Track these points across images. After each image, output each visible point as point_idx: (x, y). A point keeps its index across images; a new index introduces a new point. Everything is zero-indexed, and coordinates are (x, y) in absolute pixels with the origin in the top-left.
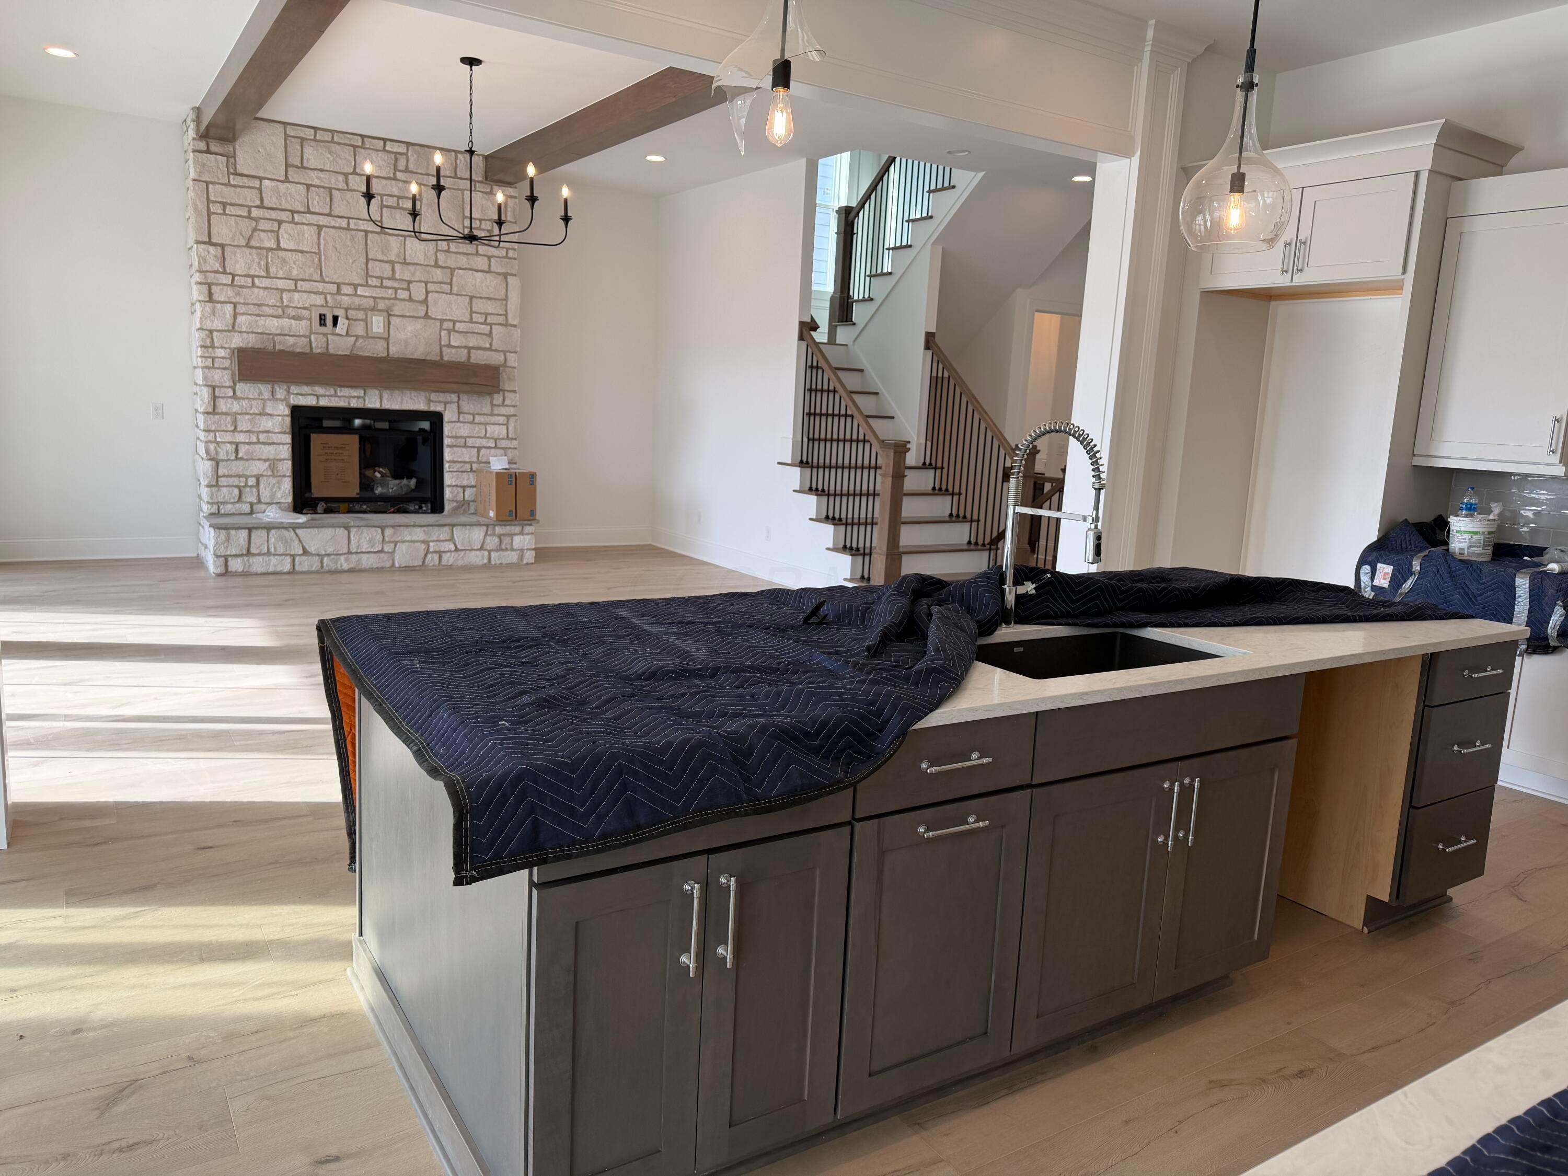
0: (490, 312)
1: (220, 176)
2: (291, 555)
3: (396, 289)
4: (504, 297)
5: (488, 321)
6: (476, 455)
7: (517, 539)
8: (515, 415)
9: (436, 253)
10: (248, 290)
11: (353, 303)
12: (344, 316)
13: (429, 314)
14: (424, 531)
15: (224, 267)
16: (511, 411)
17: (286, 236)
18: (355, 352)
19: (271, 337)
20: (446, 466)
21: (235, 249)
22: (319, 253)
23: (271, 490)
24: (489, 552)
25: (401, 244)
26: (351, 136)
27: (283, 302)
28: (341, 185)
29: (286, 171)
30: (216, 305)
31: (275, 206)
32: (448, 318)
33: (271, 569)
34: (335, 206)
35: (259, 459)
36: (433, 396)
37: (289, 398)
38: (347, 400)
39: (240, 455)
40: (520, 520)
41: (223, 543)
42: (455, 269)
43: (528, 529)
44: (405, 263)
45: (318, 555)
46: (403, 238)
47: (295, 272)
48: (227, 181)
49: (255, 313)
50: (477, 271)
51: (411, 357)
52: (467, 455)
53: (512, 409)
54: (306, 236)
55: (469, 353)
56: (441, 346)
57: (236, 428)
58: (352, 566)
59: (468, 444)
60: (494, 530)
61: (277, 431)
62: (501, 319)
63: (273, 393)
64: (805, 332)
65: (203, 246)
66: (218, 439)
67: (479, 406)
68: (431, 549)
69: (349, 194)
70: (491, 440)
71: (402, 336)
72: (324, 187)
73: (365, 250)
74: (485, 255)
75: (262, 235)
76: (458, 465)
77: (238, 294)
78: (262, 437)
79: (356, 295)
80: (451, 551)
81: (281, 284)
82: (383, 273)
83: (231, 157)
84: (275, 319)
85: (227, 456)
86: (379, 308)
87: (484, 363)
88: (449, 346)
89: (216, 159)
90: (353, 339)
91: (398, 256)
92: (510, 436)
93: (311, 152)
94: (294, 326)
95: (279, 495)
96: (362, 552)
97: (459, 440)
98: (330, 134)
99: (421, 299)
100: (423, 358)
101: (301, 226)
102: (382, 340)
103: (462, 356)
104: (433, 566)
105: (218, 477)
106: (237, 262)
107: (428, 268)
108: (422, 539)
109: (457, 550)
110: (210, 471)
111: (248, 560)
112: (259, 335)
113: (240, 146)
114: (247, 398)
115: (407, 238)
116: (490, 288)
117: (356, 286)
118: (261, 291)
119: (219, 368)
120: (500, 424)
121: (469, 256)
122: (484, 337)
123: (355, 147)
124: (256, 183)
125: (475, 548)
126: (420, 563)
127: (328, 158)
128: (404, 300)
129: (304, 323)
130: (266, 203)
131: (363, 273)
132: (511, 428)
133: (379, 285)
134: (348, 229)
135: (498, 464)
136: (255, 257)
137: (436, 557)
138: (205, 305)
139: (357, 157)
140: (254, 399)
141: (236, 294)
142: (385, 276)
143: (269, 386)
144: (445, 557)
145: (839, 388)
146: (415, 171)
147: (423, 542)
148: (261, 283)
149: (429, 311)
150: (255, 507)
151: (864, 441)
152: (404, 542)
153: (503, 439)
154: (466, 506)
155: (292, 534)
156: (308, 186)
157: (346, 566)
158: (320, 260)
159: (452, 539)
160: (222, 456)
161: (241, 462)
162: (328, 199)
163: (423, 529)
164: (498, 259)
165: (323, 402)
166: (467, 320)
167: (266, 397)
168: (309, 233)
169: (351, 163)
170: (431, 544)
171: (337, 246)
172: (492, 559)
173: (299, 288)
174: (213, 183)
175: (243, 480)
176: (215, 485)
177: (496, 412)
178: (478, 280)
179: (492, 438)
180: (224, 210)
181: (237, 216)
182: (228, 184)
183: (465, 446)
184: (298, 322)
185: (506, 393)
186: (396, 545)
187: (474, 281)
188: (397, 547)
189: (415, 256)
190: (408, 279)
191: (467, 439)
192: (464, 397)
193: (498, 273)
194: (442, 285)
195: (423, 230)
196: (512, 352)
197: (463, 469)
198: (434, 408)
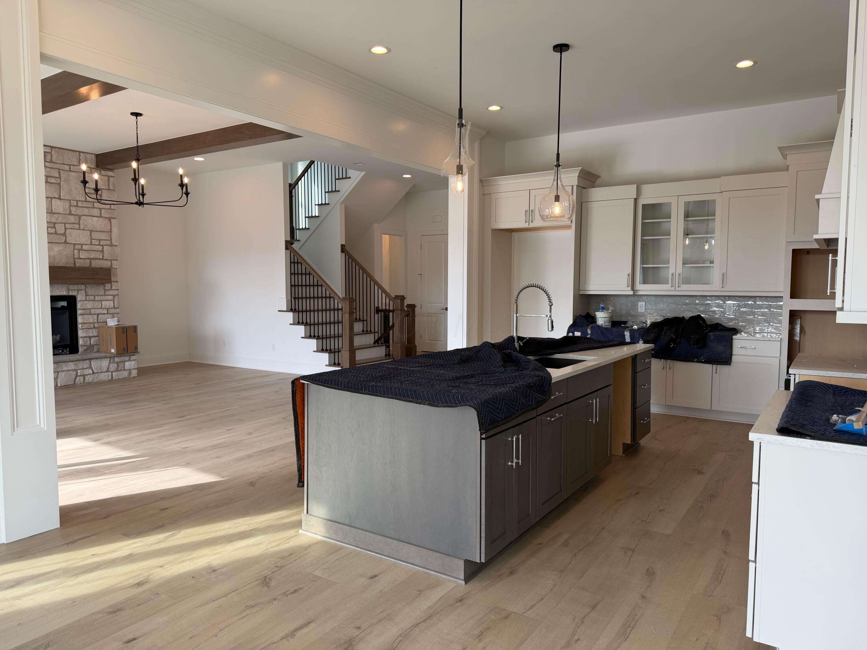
0: (102, 239)
4: (110, 230)
5: (101, 244)
6: (97, 318)
7: (127, 364)
8: (118, 295)
9: (70, 207)
13: (67, 241)
14: (75, 364)
16: (115, 293)
20: (80, 326)
24: (112, 372)
25: (49, 203)
32: (78, 243)
36: (71, 287)
40: (129, 353)
42: (81, 216)
43: (133, 358)
44: (52, 213)
46: (50, 199)
50: (94, 216)
51: (57, 265)
52: (91, 319)
53: (116, 291)
55: (91, 262)
56: (74, 259)
59: (91, 313)
60: (114, 360)
62: (108, 243)
64: (288, 245)
67: (97, 291)
68: (79, 374)
70: (105, 310)
74: (98, 208)
76: (87, 325)
80: (90, 374)
87: (99, 267)
88: (79, 258)
92: (116, 306)
97: (87, 310)
99: (62, 233)
100: (65, 266)
103: (87, 264)
104: (80, 383)
107: (66, 216)
108: (73, 369)
109: (93, 373)
115: (53, 199)
116: (102, 226)
120: (109, 300)
121: (89, 209)
122: (99, 252)
125: (104, 371)
126: (73, 383)
128: (52, 234)
132: (116, 302)
135: (112, 322)
137: (82, 378)
144: (87, 378)
145: (312, 272)
146: (56, 162)
147: (74, 370)
149: (67, 239)
151: (330, 297)
152: (63, 371)
153: (111, 308)
159: (90, 367)
163: (73, 363)
164: (106, 210)
166: (89, 244)
170: (79, 371)
172: (113, 376)
177: (107, 294)
178: (95, 222)
179: (105, 308)
183: (90, 314)
185: (112, 283)
186: (58, 374)
187: (92, 222)
188: (59, 374)
189: (58, 209)
190: (54, 222)
191: (91, 310)
192: (88, 286)
193: (105, 218)
194: (74, 225)
195: (61, 194)
196: (115, 260)
197: (89, 327)
198: (71, 294)
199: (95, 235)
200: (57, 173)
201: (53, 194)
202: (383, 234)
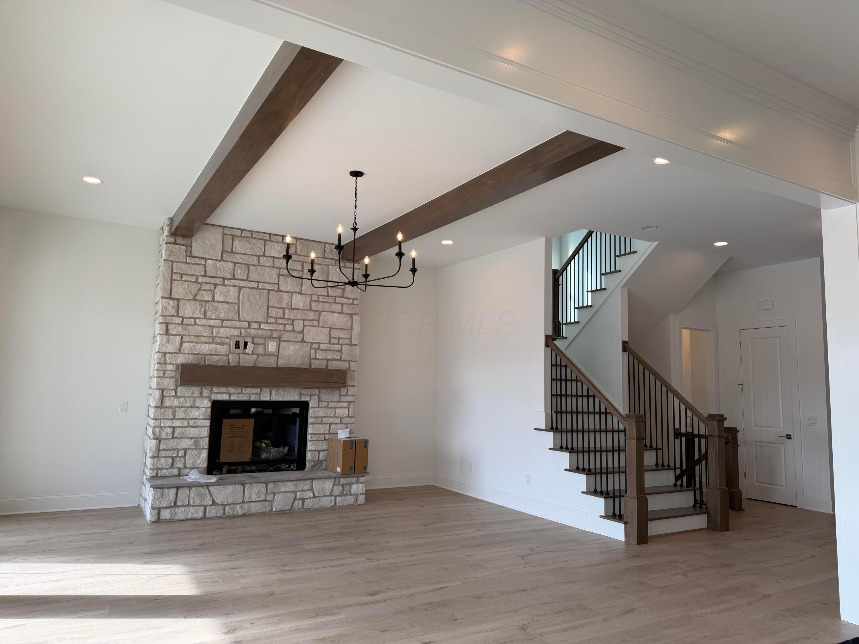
0: (341, 337)
1: (181, 258)
2: (204, 506)
3: (285, 325)
4: (350, 328)
5: (340, 343)
6: (328, 429)
7: (354, 487)
8: (354, 402)
9: (311, 302)
10: (191, 327)
11: (257, 334)
12: (252, 342)
13: (305, 339)
14: (294, 484)
15: (178, 313)
16: (351, 399)
17: (219, 293)
18: (256, 365)
19: (204, 356)
20: (309, 437)
21: (186, 301)
22: (238, 304)
23: (194, 458)
24: (336, 497)
25: (289, 297)
26: (263, 234)
27: (213, 334)
28: (255, 262)
29: (222, 255)
30: (170, 336)
31: (213, 275)
32: (315, 341)
33: (189, 516)
34: (251, 274)
35: (188, 438)
36: (304, 391)
37: (212, 395)
38: (249, 396)
39: (176, 435)
40: (356, 474)
41: (158, 499)
42: (321, 312)
43: (362, 479)
44: (291, 309)
45: (222, 505)
46: (291, 294)
47: (222, 315)
48: (185, 261)
49: (194, 341)
50: (335, 313)
51: (291, 366)
52: (322, 429)
53: (352, 397)
54: (231, 293)
55: (327, 362)
56: (310, 359)
57: (174, 417)
58: (244, 512)
59: (323, 422)
60: (339, 481)
61: (201, 418)
62: (348, 341)
63: (201, 393)
65: (165, 300)
66: (162, 425)
67: (332, 396)
68: (298, 497)
69: (259, 268)
70: (338, 418)
71: (287, 353)
72: (244, 264)
73: (267, 301)
74: (339, 303)
75: (203, 292)
76: (317, 436)
77: (185, 329)
78: (191, 423)
79: (260, 328)
80: (310, 498)
81: (212, 323)
82: (278, 315)
83: (189, 247)
84: (207, 345)
85: (167, 436)
86: (274, 336)
87: (336, 369)
88: (316, 359)
89: (179, 248)
90: (256, 356)
91: (287, 304)
92: (350, 415)
93: (238, 243)
94: (219, 349)
95: (198, 462)
96: (252, 502)
97: (318, 419)
98: (250, 233)
99: (300, 331)
100: (299, 367)
101: (229, 287)
102: (274, 356)
103: (323, 365)
104: (298, 509)
105: (159, 451)
106: (186, 309)
107: (306, 312)
108: (292, 490)
109: (314, 496)
110: (154, 447)
111: (174, 511)
112: (196, 355)
113: (195, 240)
114: (184, 397)
115: (294, 294)
116: (342, 323)
117: (260, 323)
118: (200, 327)
119: (167, 377)
120: (344, 408)
121: (331, 304)
122: (337, 352)
123: (265, 240)
124: (203, 262)
125: (327, 495)
126: (290, 508)
127: (248, 247)
128: (289, 331)
129: (225, 347)
130: (208, 273)
131: (265, 315)
132: (351, 410)
133: (274, 322)
134: (258, 288)
135: (343, 434)
136: (198, 306)
137: (300, 502)
138: (163, 337)
139: (266, 246)
140: (188, 397)
141: (184, 330)
142: (279, 317)
143: (199, 388)
144: (307, 502)
145: (580, 377)
146: (300, 254)
147: (292, 492)
148: (200, 322)
149: (304, 338)
150: (182, 471)
153: (345, 417)
154: (320, 464)
155: (206, 490)
156: (235, 263)
157: (240, 512)
158: (239, 307)
159: (312, 489)
160: (163, 436)
161: (176, 440)
162: (247, 271)
163: (293, 483)
164: (348, 305)
165: (233, 398)
166: (327, 343)
167: (197, 396)
168: (233, 291)
169: (262, 250)
170: (298, 493)
171: (250, 299)
172: (337, 502)
173: (224, 325)
174: (176, 262)
175: (175, 452)
176: (156, 456)
177: (342, 400)
178: (335, 318)
179: (339, 417)
180: (181, 278)
181: (189, 281)
182: (186, 263)
183: (322, 423)
184: (222, 346)
185: (349, 387)
186: (274, 495)
187: (332, 319)
188: (275, 497)
189: (298, 304)
190: (293, 318)
191: (323, 418)
192: (323, 391)
193: (347, 314)
194: (313, 321)
195: (303, 289)
196: (354, 361)
197: (319, 439)
198: (303, 399)
199: (334, 333)
200: (300, 266)
201: (294, 288)
202: (683, 328)
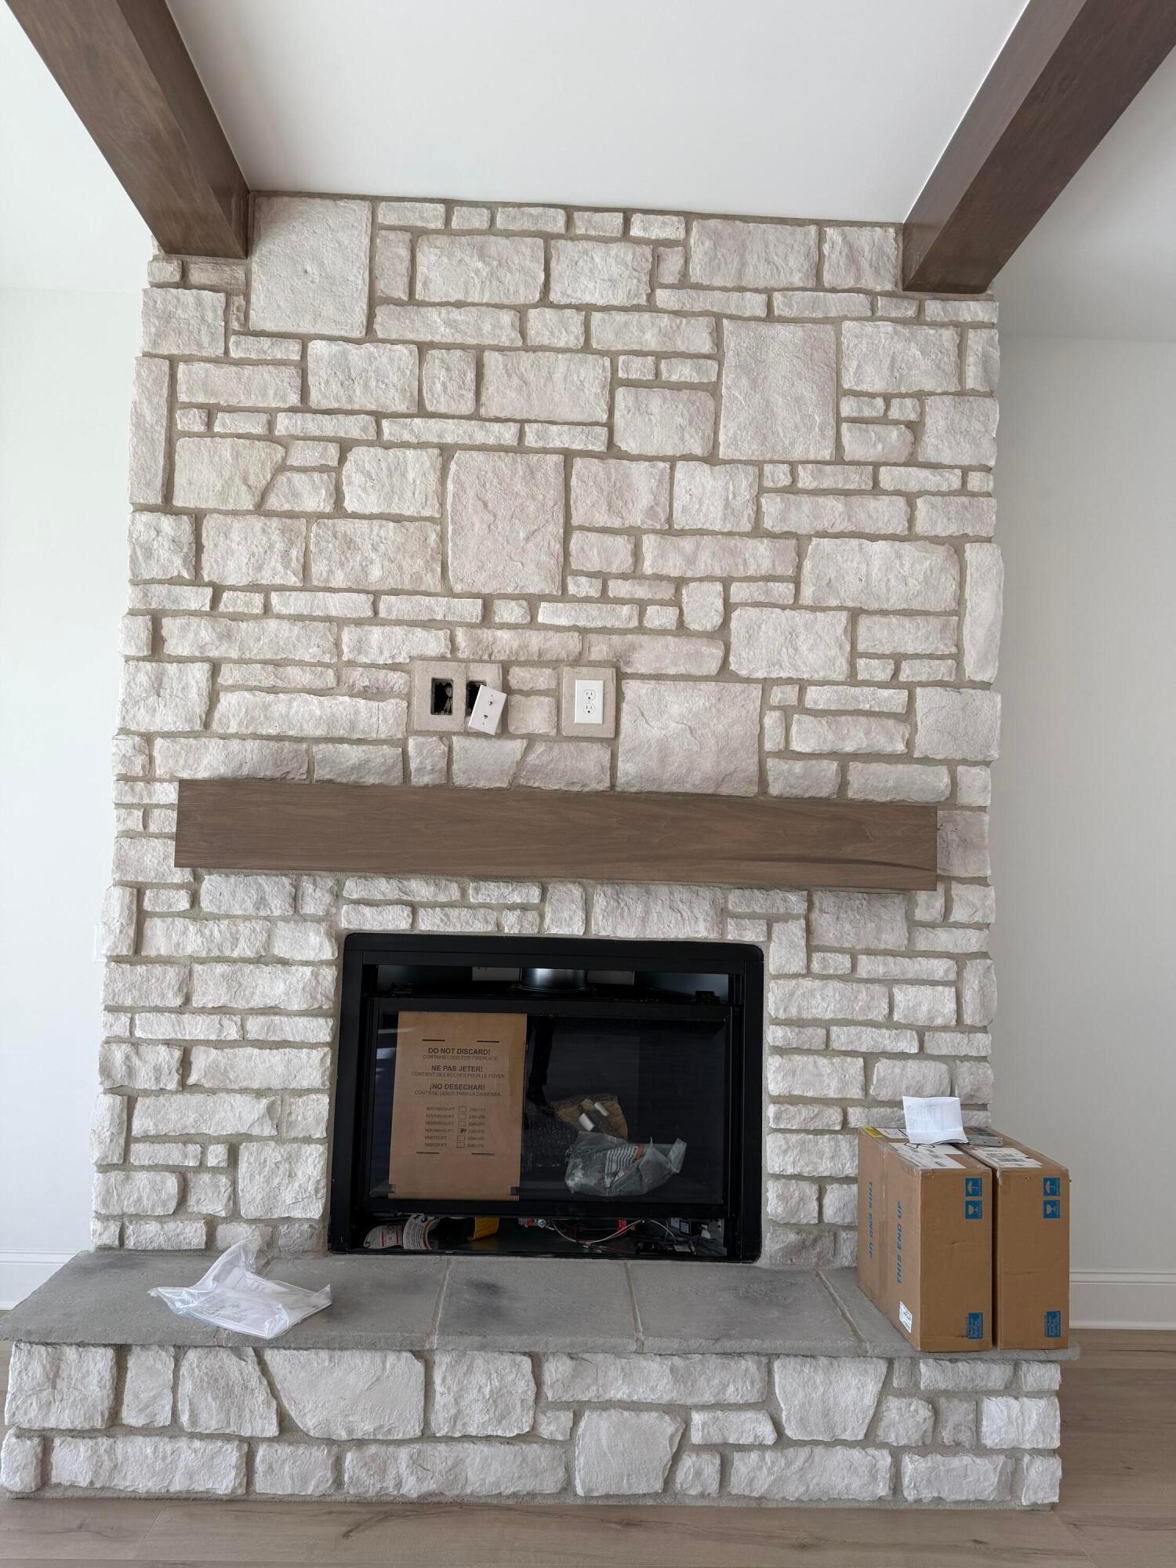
0: (911, 650)
1: (205, 340)
2: (242, 1440)
3: (642, 605)
4: (954, 605)
6: (861, 1078)
7: (996, 1410)
8: (984, 955)
9: (757, 495)
10: (252, 624)
11: (524, 647)
12: (499, 683)
13: (733, 667)
14: (673, 1369)
15: (197, 568)
16: (972, 941)
17: (357, 478)
18: (522, 781)
19: (304, 746)
20: (769, 1111)
21: (229, 520)
22: (440, 521)
23: (268, 1181)
24: (897, 1453)
25: (661, 481)
26: (540, 210)
27: (340, 654)
28: (507, 335)
29: (371, 317)
30: (168, 666)
31: (336, 405)
32: (784, 675)
33: (178, 1485)
34: (490, 390)
35: (243, 1091)
36: (735, 900)
37: (338, 913)
38: (493, 916)
39: (192, 1080)
41: (37, 1391)
42: (809, 537)
43: (1033, 1372)
44: (669, 531)
45: (330, 1442)
46: (667, 465)
47: (376, 573)
48: (220, 352)
49: (265, 683)
50: (874, 538)
51: (675, 789)
52: (832, 1078)
53: (972, 934)
54: (411, 476)
55: (843, 771)
56: (762, 756)
57: (187, 1000)
58: (430, 1486)
59: (835, 1045)
60: (914, 1373)
61: (296, 1008)
62: (943, 670)
63: (295, 899)
65: (146, 517)
66: (138, 1033)
67: (871, 925)
68: (696, 1437)
69: (527, 359)
70: (908, 1033)
71: (653, 731)
72: (463, 347)
73: (561, 504)
74: (897, 493)
75: (298, 479)
76: (805, 1112)
77: (227, 636)
78: (255, 1027)
79: (533, 624)
80: (762, 1447)
81: (336, 605)
82: (609, 564)
83: (237, 296)
84: (314, 699)
85: (158, 1080)
86: (595, 656)
87: (889, 799)
88: (786, 753)
89: (199, 303)
90: (516, 744)
91: (651, 512)
92: (968, 1020)
93: (433, 258)
94: (363, 715)
95: (288, 1196)
96: (467, 1438)
97: (810, 1031)
98: (485, 211)
99: (709, 628)
100: (710, 791)
101: (399, 452)
102: (596, 747)
103: (822, 780)
104: (702, 1495)
105: (129, 1140)
106: (230, 551)
107: (732, 542)
108: (666, 1398)
109: (783, 1440)
110: (107, 1124)
111: (110, 1451)
112: (272, 744)
113: (261, 265)
114: (227, 916)
115: (679, 464)
116: (911, 582)
117: (533, 602)
118: (286, 625)
119: (157, 836)
120: (934, 983)
121: (853, 499)
122: (890, 723)
123: (548, 237)
124: (292, 351)
125: (847, 1437)
126: (658, 1486)
127: (477, 272)
128: (663, 632)
129: (392, 706)
130: (315, 398)
131: (553, 565)
132: (968, 996)
133: (594, 593)
134: (519, 448)
135: (930, 1125)
136: (276, 536)
137: (710, 1466)
138: (137, 669)
139: (553, 264)
140: (246, 918)
141: (221, 637)
142: (613, 569)
143: (286, 881)
144: (743, 1466)
146: (706, 282)
147: (668, 1409)
148: (286, 605)
149: (732, 659)
150: (222, 1230)
152: (606, 1405)
153: (945, 1028)
154: (827, 1241)
155: (251, 1368)
156: (423, 349)
157: (412, 1487)
158: (442, 537)
159: (766, 1403)
160: (144, 1080)
161: (196, 1099)
162: (471, 376)
164: (937, 499)
165: (430, 923)
166: (841, 678)
167: (277, 913)
168: (418, 466)
169: (534, 278)
170: (697, 1418)
171: (489, 496)
172: (906, 1481)
173: (382, 614)
174: (188, 359)
175: (193, 1149)
176: (119, 1164)
177: (922, 945)
178: (878, 564)
179: (908, 1027)
180: (209, 424)
181: (239, 436)
182: (225, 359)
183: (827, 1050)
184: (374, 704)
185: (954, 885)
186: (577, 1418)
187: (863, 567)
188: (582, 1424)
189: (699, 511)
190: (676, 573)
191: (834, 1029)
192: (825, 901)
193: (936, 540)
194: (771, 584)
195: (722, 438)
196: (975, 764)
197: (818, 1124)
198: (734, 934)
199: (875, 634)
200: (706, 335)
201: (682, 439)
